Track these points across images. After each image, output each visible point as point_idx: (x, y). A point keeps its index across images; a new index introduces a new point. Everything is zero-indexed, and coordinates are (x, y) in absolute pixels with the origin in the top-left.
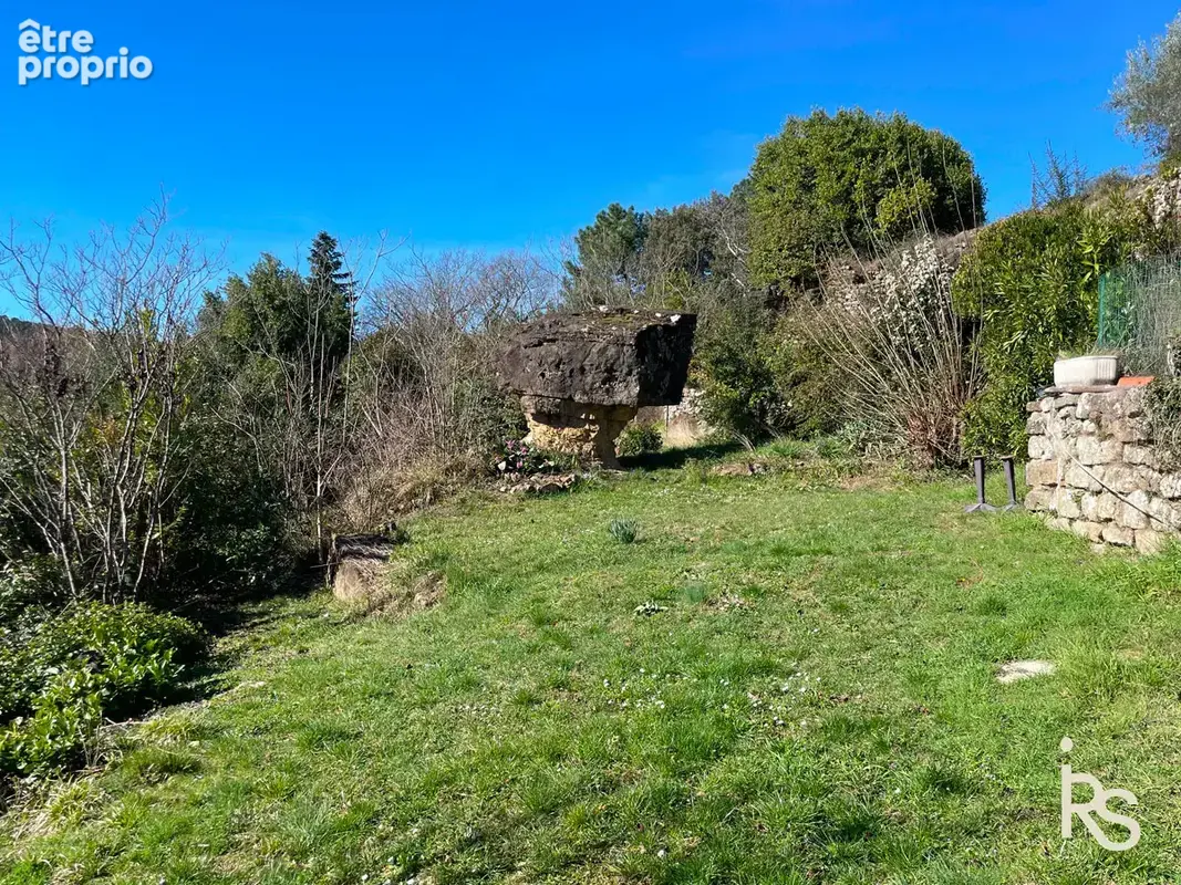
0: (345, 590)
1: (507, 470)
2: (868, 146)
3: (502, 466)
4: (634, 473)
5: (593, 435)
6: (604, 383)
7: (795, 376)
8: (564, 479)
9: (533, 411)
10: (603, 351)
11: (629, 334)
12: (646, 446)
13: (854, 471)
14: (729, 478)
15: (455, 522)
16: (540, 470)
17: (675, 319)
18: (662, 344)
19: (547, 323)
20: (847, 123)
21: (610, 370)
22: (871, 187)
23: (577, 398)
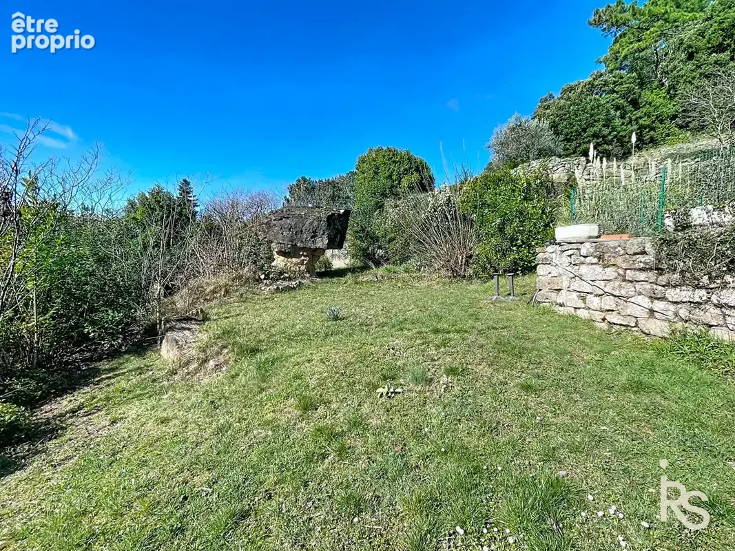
0: (167, 352)
1: (265, 279)
2: (397, 160)
3: (262, 277)
4: (324, 280)
5: (305, 262)
6: (312, 238)
7: (390, 239)
8: (294, 283)
9: (277, 250)
10: (311, 224)
11: (324, 216)
12: (326, 267)
13: (420, 278)
14: (367, 282)
15: (237, 307)
16: (281, 279)
17: (342, 211)
18: (337, 222)
19: (285, 210)
20: (390, 151)
21: (315, 232)
22: (399, 174)
23: (298, 245)
